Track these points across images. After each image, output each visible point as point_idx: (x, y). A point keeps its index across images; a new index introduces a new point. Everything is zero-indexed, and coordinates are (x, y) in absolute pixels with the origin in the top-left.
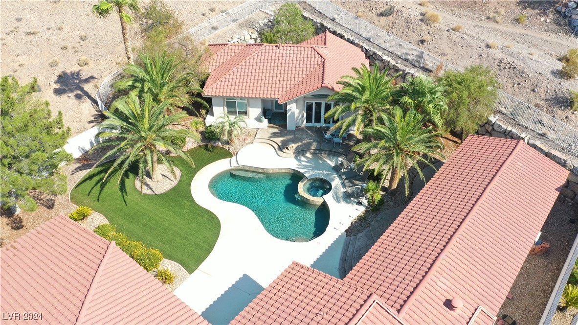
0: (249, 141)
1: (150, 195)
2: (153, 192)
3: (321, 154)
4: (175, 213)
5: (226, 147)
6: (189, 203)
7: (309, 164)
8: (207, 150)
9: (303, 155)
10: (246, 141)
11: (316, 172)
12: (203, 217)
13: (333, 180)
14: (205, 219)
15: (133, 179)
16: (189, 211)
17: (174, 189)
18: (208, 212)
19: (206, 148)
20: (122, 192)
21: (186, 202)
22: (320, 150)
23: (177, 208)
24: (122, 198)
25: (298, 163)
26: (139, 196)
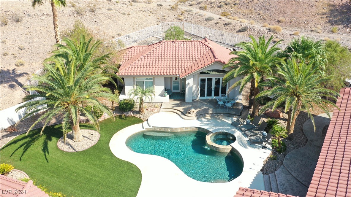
0: (156, 111)
1: (71, 153)
2: (75, 150)
3: (218, 116)
4: (96, 165)
5: (138, 116)
6: (109, 157)
7: (210, 123)
8: (121, 119)
9: (204, 117)
10: (154, 111)
11: (218, 127)
12: (123, 167)
13: (234, 132)
14: (126, 169)
15: (56, 141)
16: (109, 163)
17: (94, 147)
18: (128, 163)
19: (120, 117)
20: (45, 152)
21: (106, 156)
22: (216, 113)
23: (98, 161)
24: (44, 156)
25: (201, 123)
26: (60, 154)
